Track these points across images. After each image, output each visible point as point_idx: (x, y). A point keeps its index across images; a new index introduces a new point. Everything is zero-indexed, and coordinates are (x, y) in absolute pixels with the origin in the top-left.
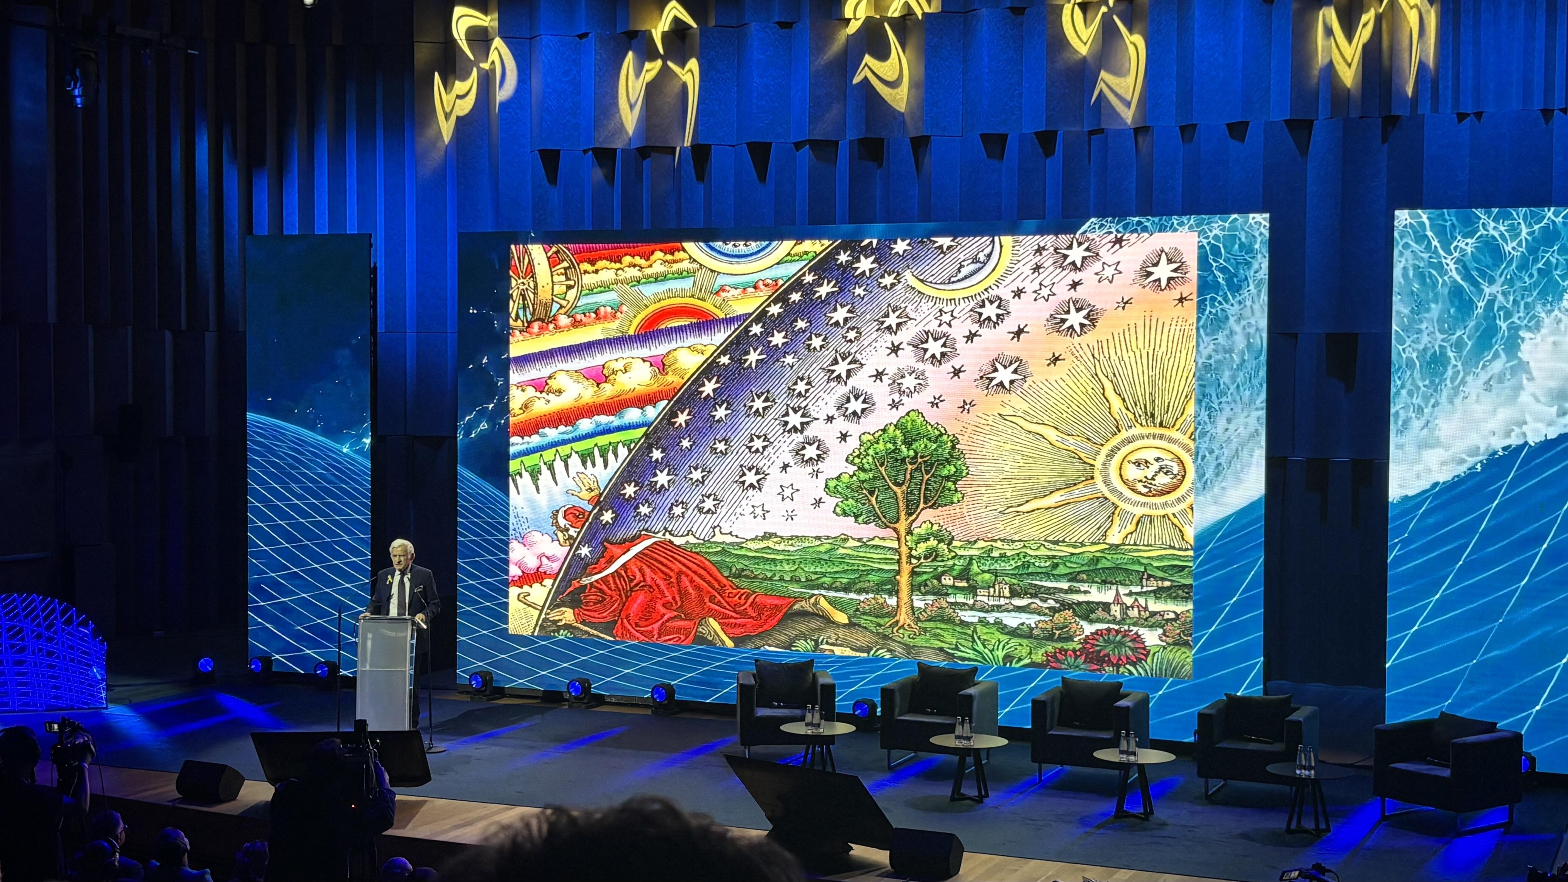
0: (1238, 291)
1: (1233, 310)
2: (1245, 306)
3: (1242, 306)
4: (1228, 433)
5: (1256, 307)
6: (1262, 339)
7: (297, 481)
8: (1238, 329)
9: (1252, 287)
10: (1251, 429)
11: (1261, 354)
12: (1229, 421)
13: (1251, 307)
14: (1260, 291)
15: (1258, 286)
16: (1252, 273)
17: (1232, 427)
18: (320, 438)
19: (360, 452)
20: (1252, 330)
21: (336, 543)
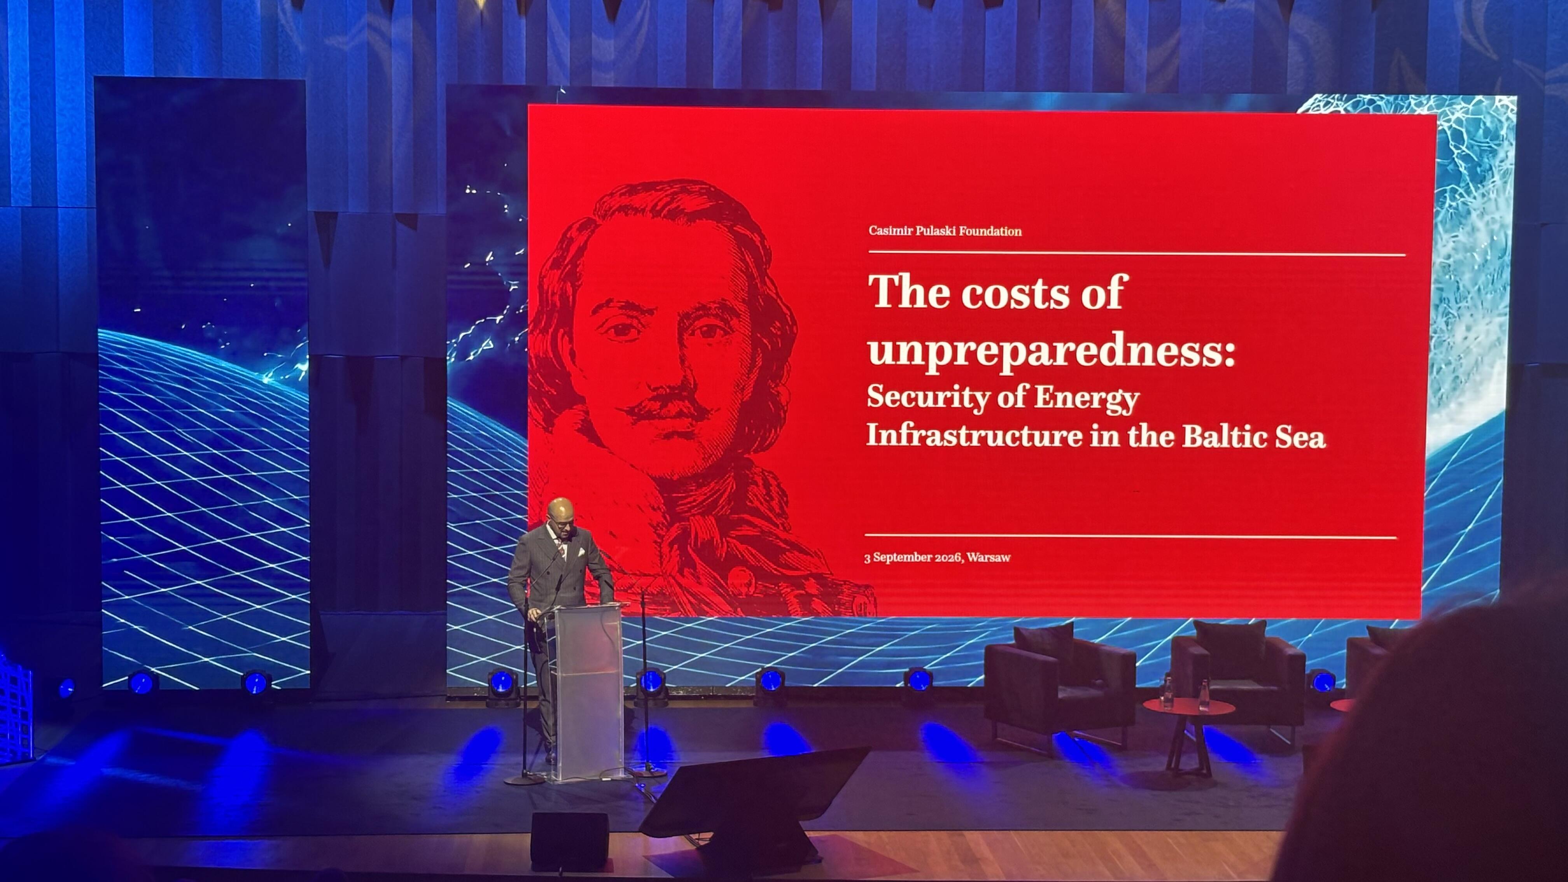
0: (1481, 182)
1: (1475, 203)
3: (1486, 199)
4: (1467, 343)
5: (1502, 201)
6: (1506, 236)
8: (1480, 225)
9: (1497, 178)
10: (1493, 337)
11: (1505, 253)
12: (1468, 329)
13: (1496, 200)
14: (1506, 182)
15: (1505, 174)
16: (1497, 163)
17: (1472, 336)
18: (224, 364)
20: (1496, 227)
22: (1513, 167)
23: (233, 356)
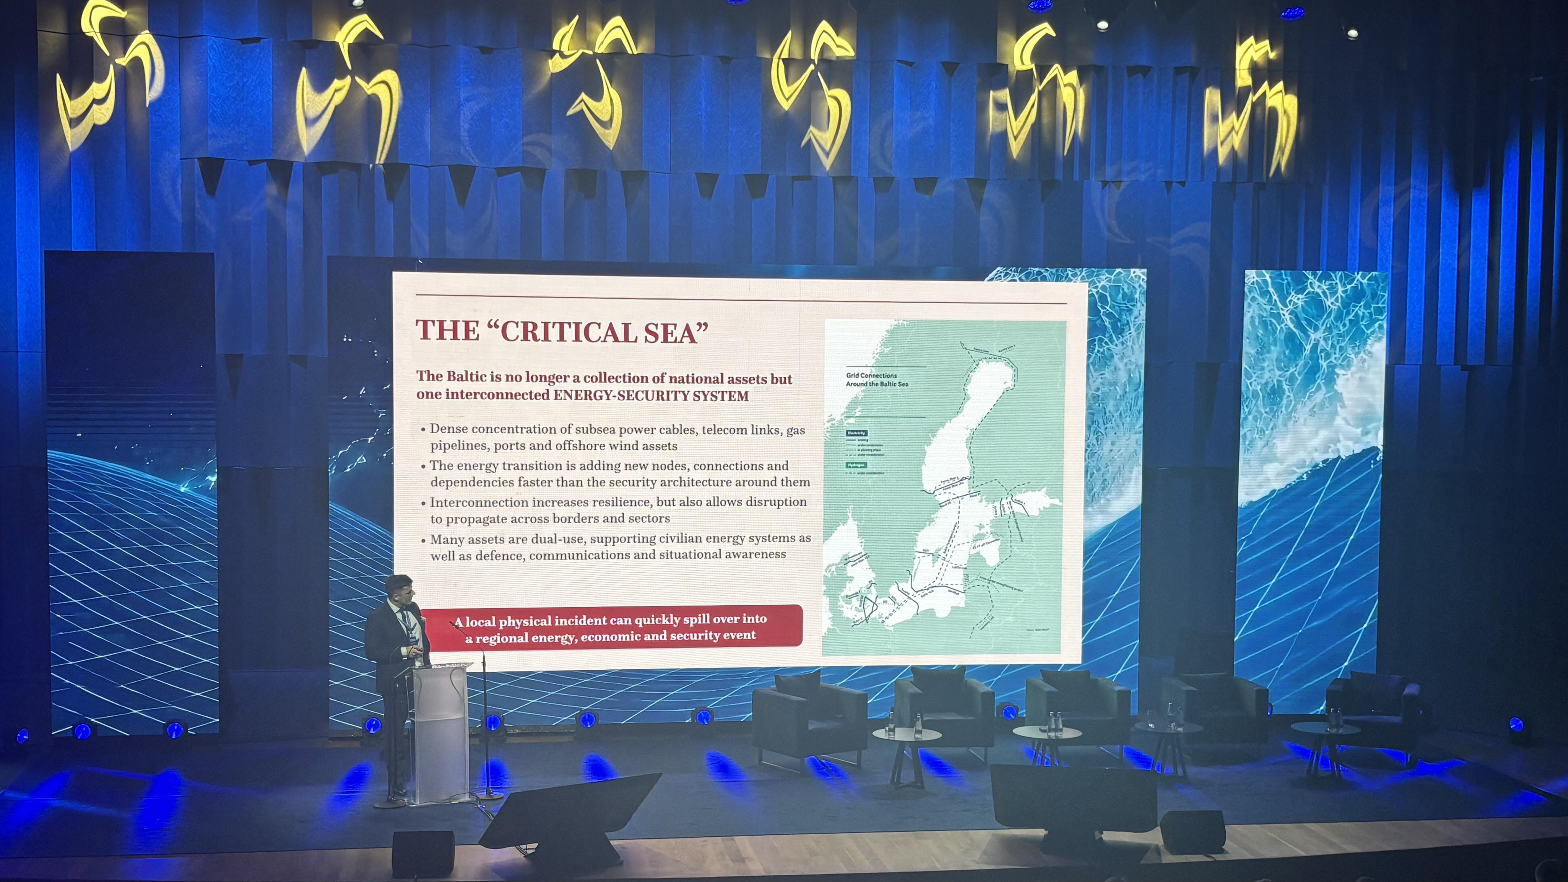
0: (1121, 333)
1: (1116, 349)
2: (1127, 346)
3: (1125, 346)
4: (1112, 453)
5: (1136, 347)
6: (1139, 374)
7: (118, 525)
8: (1121, 365)
9: (1132, 330)
10: (1132, 450)
11: (1140, 387)
12: (1113, 444)
13: (1132, 347)
14: (1139, 334)
15: (1138, 328)
16: (1133, 319)
17: (1115, 448)
18: (149, 477)
19: (205, 491)
20: (1133, 367)
21: (170, 590)
22: (1144, 322)
23: (156, 471)
